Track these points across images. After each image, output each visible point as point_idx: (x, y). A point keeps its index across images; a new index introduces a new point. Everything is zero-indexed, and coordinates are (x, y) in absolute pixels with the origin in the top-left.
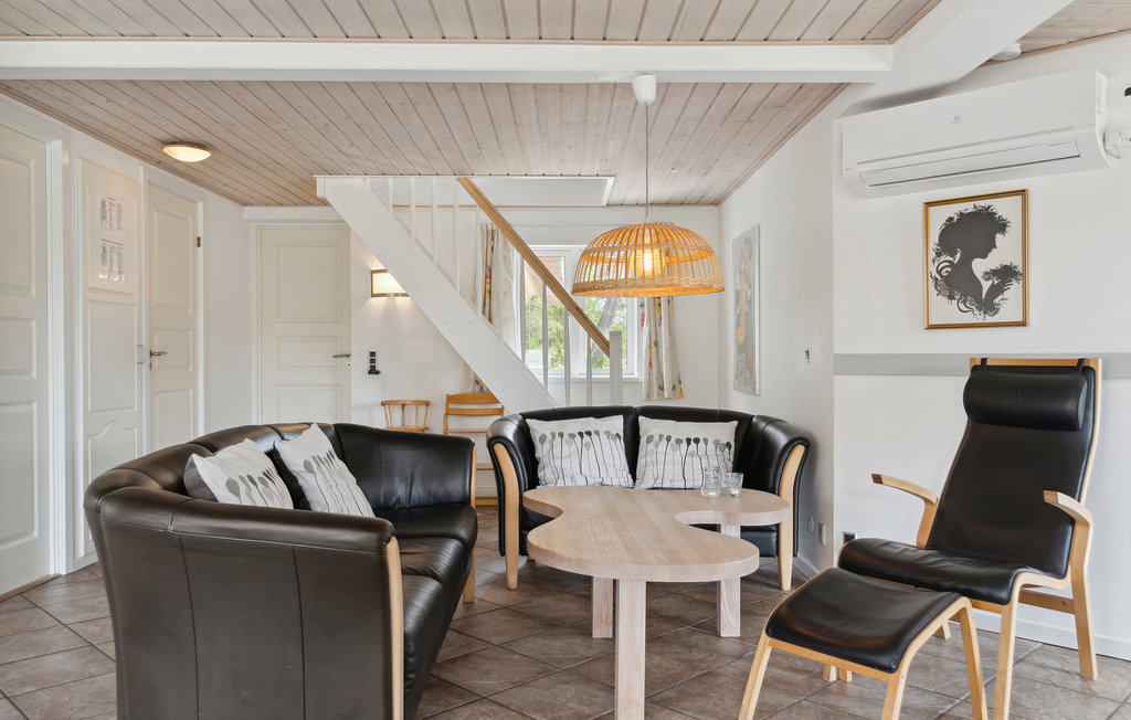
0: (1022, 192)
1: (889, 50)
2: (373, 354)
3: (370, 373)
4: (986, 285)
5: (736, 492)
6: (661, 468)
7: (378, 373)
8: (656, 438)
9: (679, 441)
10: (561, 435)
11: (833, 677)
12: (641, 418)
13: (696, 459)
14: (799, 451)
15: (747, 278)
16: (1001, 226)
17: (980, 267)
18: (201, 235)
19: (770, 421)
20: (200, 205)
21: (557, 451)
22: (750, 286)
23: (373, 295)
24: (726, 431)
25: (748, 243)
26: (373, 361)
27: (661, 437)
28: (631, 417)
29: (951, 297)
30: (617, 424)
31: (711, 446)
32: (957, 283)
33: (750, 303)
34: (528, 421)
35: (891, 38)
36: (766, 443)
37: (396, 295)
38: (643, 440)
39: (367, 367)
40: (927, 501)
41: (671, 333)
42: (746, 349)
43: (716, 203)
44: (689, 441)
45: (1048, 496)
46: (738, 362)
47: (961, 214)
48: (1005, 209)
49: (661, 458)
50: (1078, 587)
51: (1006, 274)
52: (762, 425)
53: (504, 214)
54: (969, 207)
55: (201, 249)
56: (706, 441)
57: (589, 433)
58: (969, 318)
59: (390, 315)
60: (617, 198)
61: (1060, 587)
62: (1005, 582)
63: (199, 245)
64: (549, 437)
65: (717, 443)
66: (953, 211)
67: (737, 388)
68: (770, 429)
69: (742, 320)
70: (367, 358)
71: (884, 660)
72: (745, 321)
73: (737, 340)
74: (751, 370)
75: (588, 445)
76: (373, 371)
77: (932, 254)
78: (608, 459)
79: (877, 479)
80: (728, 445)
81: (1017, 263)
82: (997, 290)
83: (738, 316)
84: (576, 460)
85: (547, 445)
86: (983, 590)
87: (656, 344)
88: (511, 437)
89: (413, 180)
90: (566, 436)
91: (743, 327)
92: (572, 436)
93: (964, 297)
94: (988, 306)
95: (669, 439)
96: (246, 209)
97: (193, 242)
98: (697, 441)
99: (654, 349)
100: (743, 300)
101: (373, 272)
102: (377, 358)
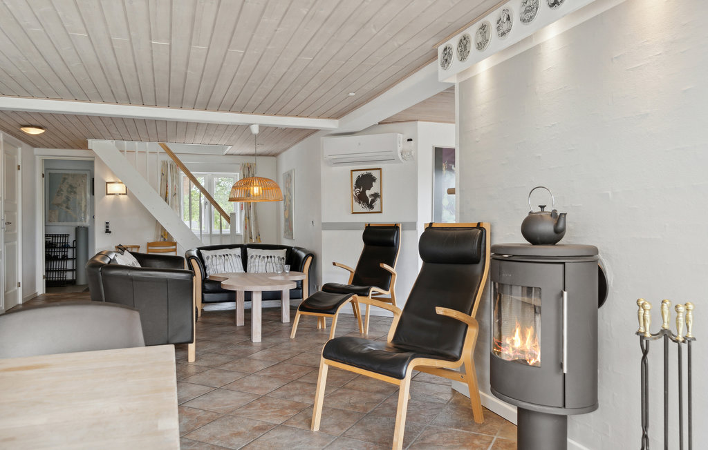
0: (380, 169)
1: (337, 121)
2: (107, 223)
3: (106, 232)
4: (370, 199)
5: (288, 272)
6: (257, 268)
7: (110, 232)
8: (255, 256)
9: (264, 257)
10: (216, 256)
11: (320, 328)
12: (248, 249)
13: (271, 264)
14: (310, 259)
15: (289, 190)
16: (374, 180)
17: (368, 193)
18: (20, 164)
19: (299, 249)
20: (20, 149)
21: (214, 262)
22: (291, 194)
23: (107, 194)
24: (282, 253)
25: (289, 176)
26: (107, 227)
27: (256, 256)
28: (244, 248)
29: (360, 203)
30: (238, 251)
31: (277, 259)
32: (361, 198)
33: (290, 201)
34: (201, 251)
35: (337, 118)
36: (298, 257)
37: (120, 194)
38: (249, 258)
39: (104, 229)
40: (351, 272)
41: (255, 213)
42: (289, 220)
43: (275, 155)
44: (268, 257)
45: (381, 265)
46: (285, 226)
47: (362, 175)
48: (375, 174)
49: (257, 264)
50: (392, 294)
51: (376, 196)
52: (296, 250)
53: (179, 157)
54: (364, 173)
55: (20, 172)
56: (274, 257)
57: (227, 255)
58: (365, 210)
59: (116, 204)
60: (231, 152)
61: (387, 294)
62: (368, 290)
63: (19, 169)
64: (211, 257)
65: (279, 257)
66: (360, 173)
67: (285, 237)
68: (299, 252)
69: (287, 208)
70: (104, 225)
71: (332, 311)
72: (288, 209)
73: (285, 217)
74: (291, 229)
75: (227, 260)
76: (108, 231)
77: (354, 188)
78: (236, 266)
79: (334, 264)
80: (283, 258)
81: (379, 192)
82: (373, 201)
83: (285, 206)
84: (222, 266)
85: (210, 260)
86: (362, 293)
87: (249, 218)
88: (196, 256)
89: (137, 143)
90: (218, 256)
91: (287, 211)
92: (220, 256)
93: (364, 202)
94: (371, 206)
95: (260, 256)
96: (35, 149)
97: (16, 168)
98: (271, 257)
99: (247, 221)
100: (287, 200)
101: (107, 183)
102: (110, 225)
